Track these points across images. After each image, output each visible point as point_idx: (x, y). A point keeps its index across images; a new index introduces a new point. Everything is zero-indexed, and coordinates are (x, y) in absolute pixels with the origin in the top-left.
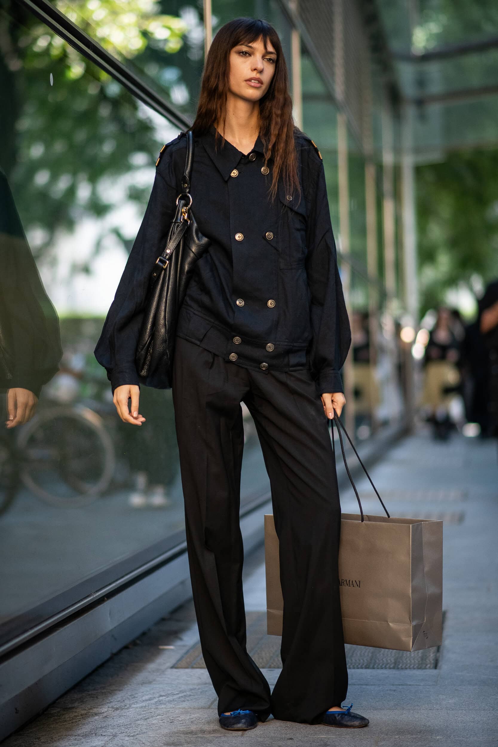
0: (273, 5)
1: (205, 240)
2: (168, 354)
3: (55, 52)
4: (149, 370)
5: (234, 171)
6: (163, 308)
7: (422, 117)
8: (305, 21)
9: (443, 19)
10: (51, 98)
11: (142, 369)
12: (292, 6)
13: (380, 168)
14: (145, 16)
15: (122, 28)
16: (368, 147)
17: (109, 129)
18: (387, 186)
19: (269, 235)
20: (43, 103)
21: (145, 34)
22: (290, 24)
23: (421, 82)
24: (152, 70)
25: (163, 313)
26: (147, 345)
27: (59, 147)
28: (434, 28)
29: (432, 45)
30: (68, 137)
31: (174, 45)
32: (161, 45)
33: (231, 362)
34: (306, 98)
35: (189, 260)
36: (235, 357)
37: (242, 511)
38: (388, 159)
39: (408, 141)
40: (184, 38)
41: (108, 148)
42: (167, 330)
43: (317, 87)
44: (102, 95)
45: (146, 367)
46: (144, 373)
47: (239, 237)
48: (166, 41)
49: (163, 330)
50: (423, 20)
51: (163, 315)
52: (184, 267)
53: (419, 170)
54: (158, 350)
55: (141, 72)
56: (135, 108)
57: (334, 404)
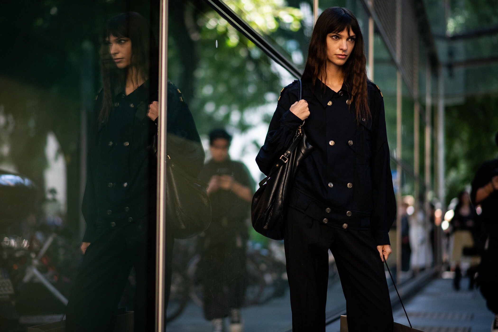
0: (358, 3)
1: (310, 147)
2: (282, 217)
3: (221, 29)
4: (268, 226)
5: (329, 102)
6: (282, 188)
7: (451, 75)
8: (378, 13)
9: (466, 13)
10: (216, 57)
11: (265, 225)
12: (370, 4)
13: (423, 107)
14: (277, 8)
15: (263, 15)
16: (415, 93)
17: (253, 77)
18: (428, 118)
19: (351, 142)
20: (212, 60)
21: (278, 19)
22: (368, 14)
23: (451, 53)
24: (280, 42)
25: (281, 191)
26: (268, 210)
27: (221, 88)
28: (460, 19)
29: (459, 30)
30: (226, 82)
31: (295, 26)
32: (287, 27)
33: (324, 224)
34: (377, 61)
35: (299, 159)
36: (327, 221)
37: (327, 321)
38: (428, 101)
39: (442, 91)
40: (302, 22)
41: (251, 90)
42: (283, 202)
43: (384, 55)
44: (249, 57)
45: (267, 224)
46: (265, 227)
47: (331, 143)
48: (290, 24)
49: (280, 202)
50: (454, 14)
51: (281, 192)
52: (296, 163)
53: (448, 109)
54: (276, 213)
55: (274, 42)
56: (269, 64)
57: (384, 252)
